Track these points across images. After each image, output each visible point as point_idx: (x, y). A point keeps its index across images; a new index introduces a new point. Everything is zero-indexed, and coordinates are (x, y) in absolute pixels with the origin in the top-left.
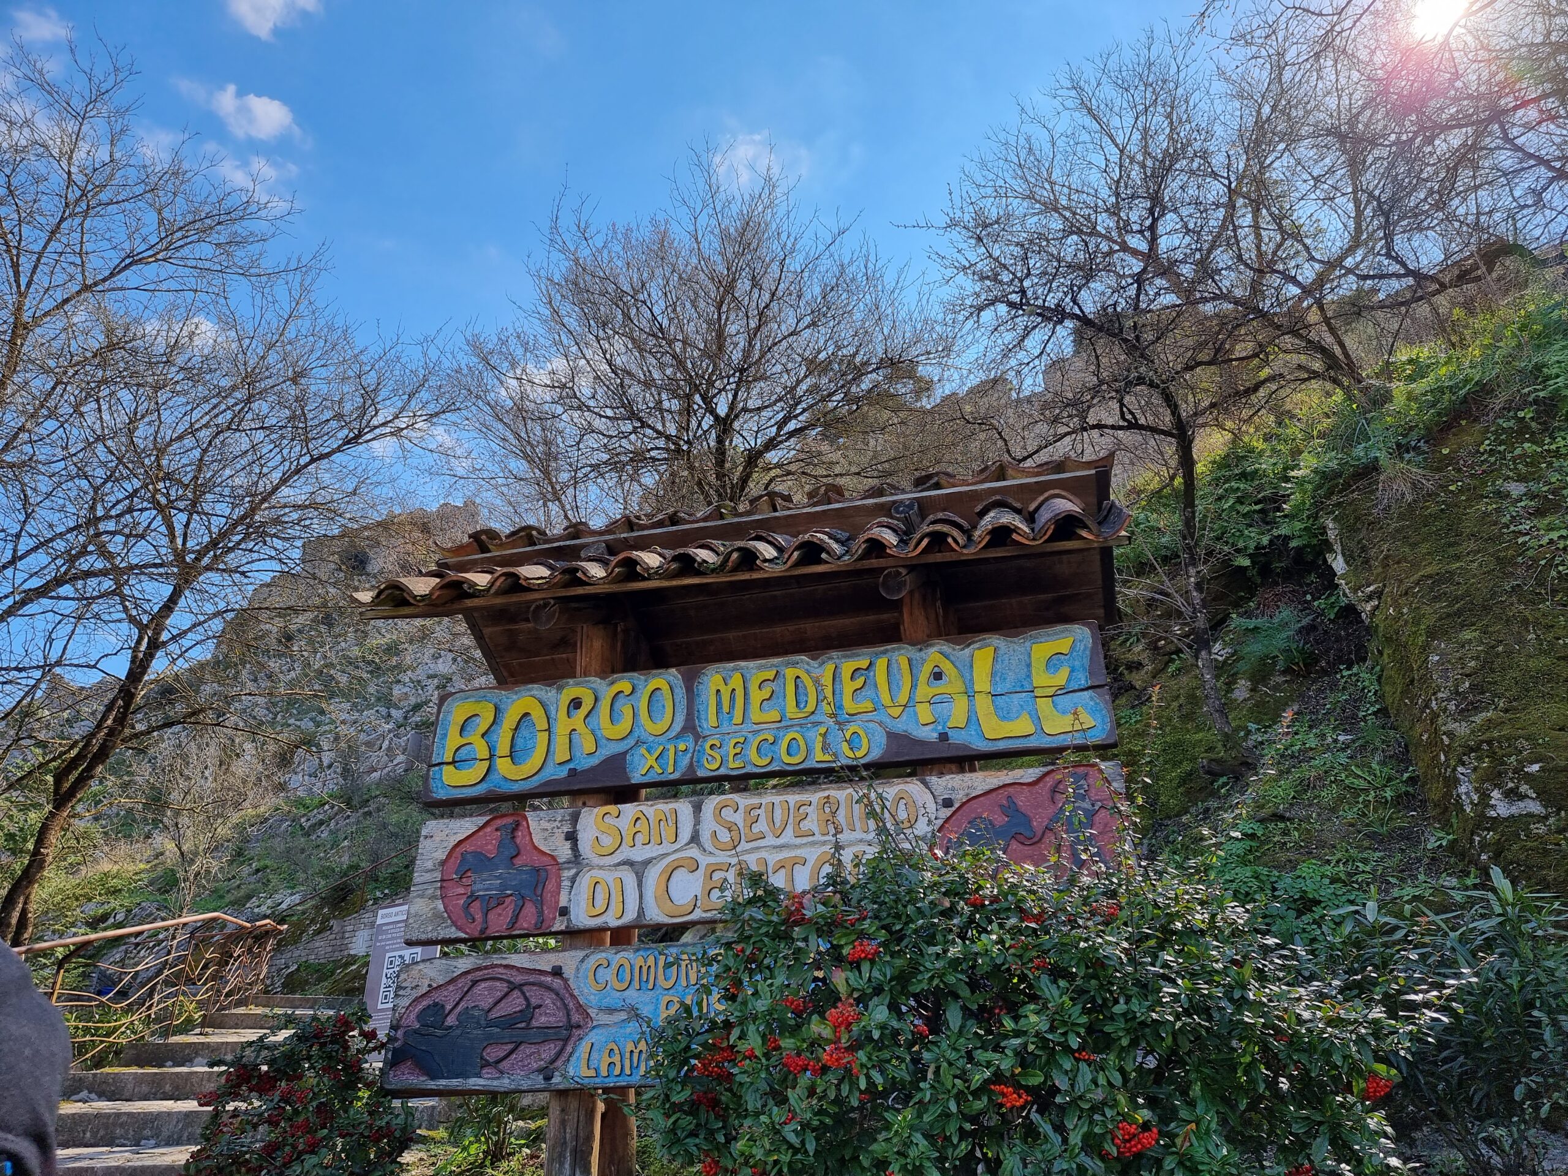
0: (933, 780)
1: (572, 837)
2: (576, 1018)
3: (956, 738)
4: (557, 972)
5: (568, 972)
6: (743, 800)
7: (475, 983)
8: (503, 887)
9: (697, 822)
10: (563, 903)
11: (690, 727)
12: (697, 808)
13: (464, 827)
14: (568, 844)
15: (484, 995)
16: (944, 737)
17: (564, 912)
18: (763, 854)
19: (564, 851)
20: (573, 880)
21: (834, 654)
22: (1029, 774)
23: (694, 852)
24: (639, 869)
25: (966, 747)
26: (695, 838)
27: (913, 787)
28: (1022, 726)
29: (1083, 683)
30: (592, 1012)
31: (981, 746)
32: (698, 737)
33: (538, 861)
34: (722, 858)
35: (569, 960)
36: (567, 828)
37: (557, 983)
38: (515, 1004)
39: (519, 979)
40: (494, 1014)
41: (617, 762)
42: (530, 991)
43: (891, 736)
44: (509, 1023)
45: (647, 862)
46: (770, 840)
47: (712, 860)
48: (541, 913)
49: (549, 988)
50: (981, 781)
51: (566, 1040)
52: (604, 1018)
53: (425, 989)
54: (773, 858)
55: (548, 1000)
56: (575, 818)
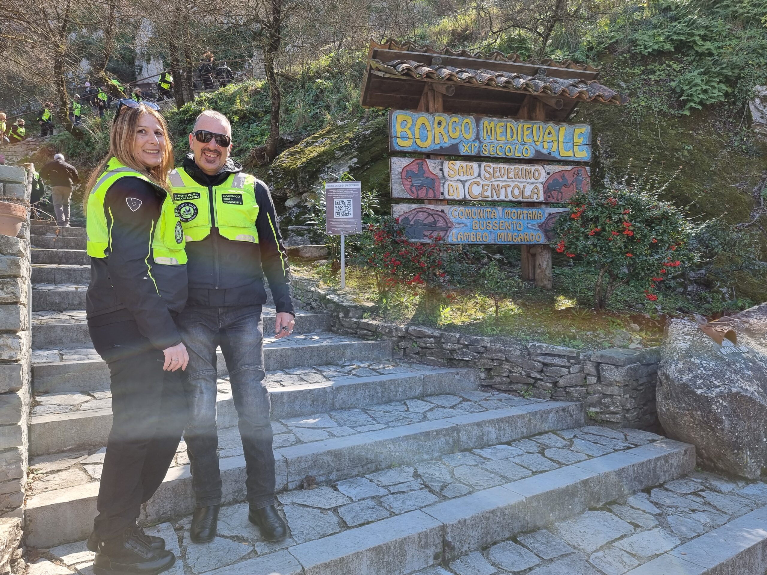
0: (545, 166)
1: (441, 170)
2: (449, 225)
3: (553, 154)
4: (443, 211)
5: (446, 211)
6: (493, 165)
7: (418, 212)
8: (422, 183)
9: (480, 171)
10: (442, 191)
11: (478, 138)
12: (480, 166)
13: (406, 161)
14: (441, 172)
15: (421, 216)
16: (550, 154)
17: (442, 193)
18: (499, 183)
19: (440, 174)
20: (444, 184)
21: (522, 121)
22: (569, 168)
23: (478, 179)
24: (463, 182)
25: (555, 157)
26: (479, 175)
27: (540, 167)
28: (570, 154)
29: (585, 143)
30: (454, 224)
31: (559, 158)
32: (480, 142)
33: (432, 177)
34: (487, 182)
35: (446, 208)
36: (440, 167)
37: (442, 214)
38: (431, 220)
39: (431, 212)
40: (425, 222)
41: (455, 147)
42: (435, 216)
43: (537, 151)
44: (429, 225)
45: (466, 181)
46: (500, 179)
47: (484, 183)
48: (434, 193)
49: (441, 216)
50: (557, 168)
51: (447, 231)
52: (458, 226)
53: (402, 213)
54: (502, 184)
55: (441, 219)
56: (442, 164)
